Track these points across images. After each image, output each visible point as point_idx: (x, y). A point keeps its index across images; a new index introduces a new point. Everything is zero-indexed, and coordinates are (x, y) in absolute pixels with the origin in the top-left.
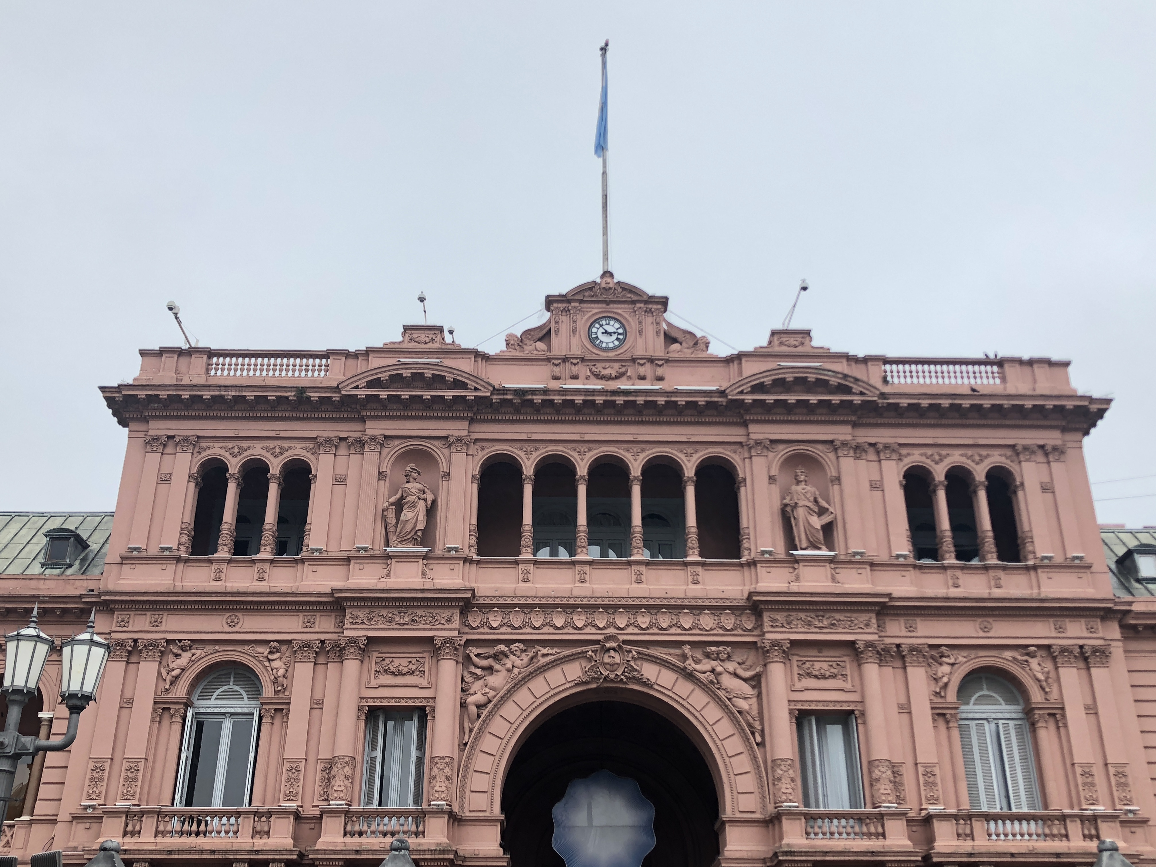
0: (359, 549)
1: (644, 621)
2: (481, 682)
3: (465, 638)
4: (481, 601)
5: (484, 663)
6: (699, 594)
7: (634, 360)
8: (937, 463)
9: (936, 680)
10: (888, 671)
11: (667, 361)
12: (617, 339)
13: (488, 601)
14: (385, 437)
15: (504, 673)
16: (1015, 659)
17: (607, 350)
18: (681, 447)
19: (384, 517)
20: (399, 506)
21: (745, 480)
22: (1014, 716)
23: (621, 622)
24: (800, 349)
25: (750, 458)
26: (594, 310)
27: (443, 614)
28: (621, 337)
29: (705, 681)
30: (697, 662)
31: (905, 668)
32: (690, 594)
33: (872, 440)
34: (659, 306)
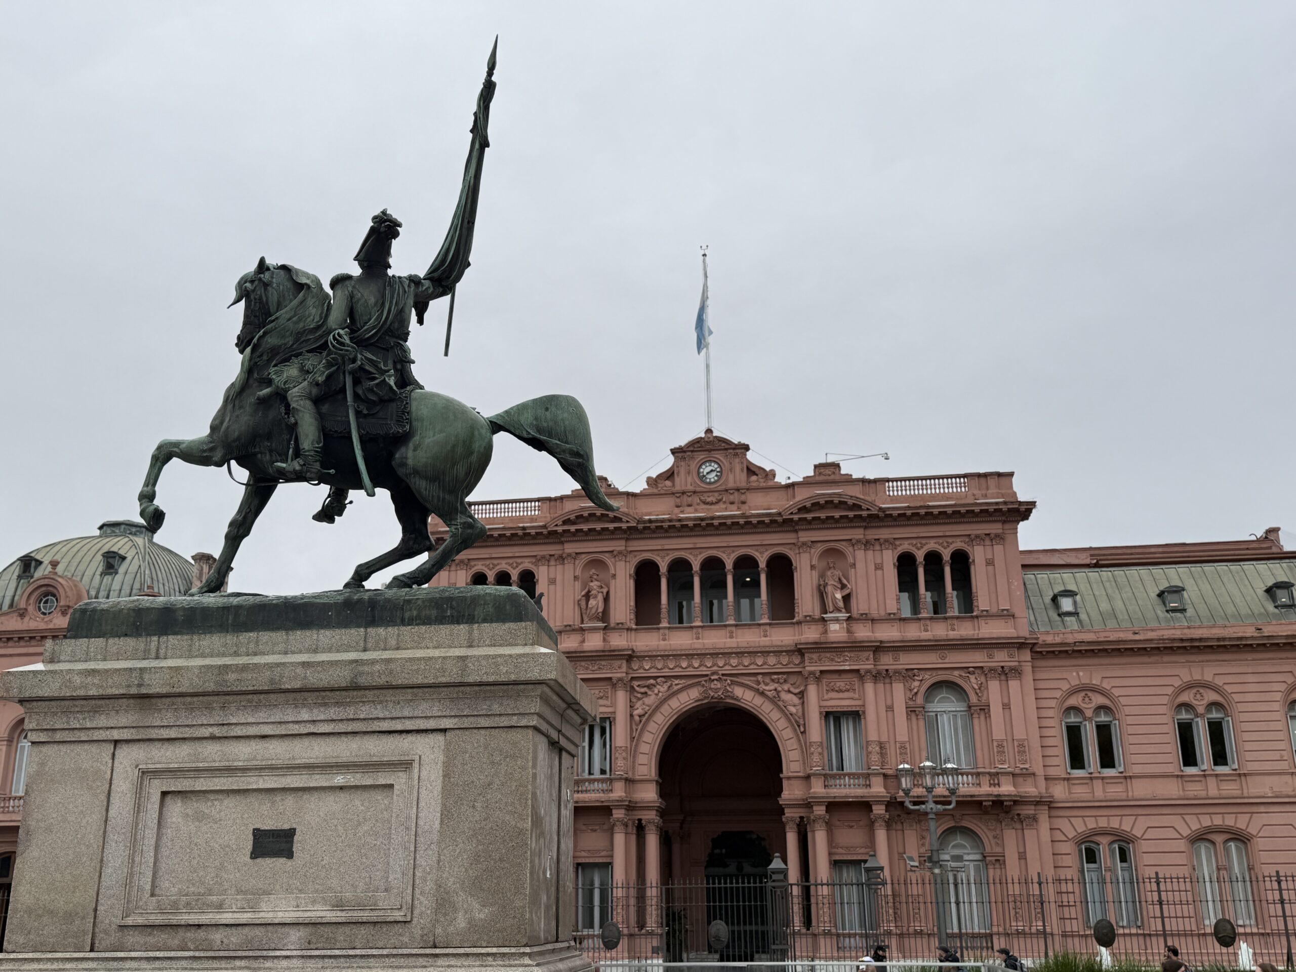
0: (566, 626)
1: (734, 662)
2: (640, 702)
3: (630, 676)
4: (638, 654)
5: (643, 690)
6: (767, 644)
7: (727, 490)
8: (919, 549)
9: (911, 690)
10: (880, 686)
11: (748, 489)
12: (716, 476)
13: (642, 654)
14: (576, 553)
15: (653, 696)
16: (960, 676)
17: (710, 483)
18: (756, 548)
19: (579, 605)
20: (587, 596)
21: (796, 568)
22: (962, 709)
23: (721, 663)
24: (832, 477)
25: (800, 553)
26: (701, 456)
27: (617, 663)
28: (719, 474)
29: (771, 696)
30: (767, 684)
31: (891, 683)
32: (762, 644)
33: (877, 537)
34: (743, 451)
